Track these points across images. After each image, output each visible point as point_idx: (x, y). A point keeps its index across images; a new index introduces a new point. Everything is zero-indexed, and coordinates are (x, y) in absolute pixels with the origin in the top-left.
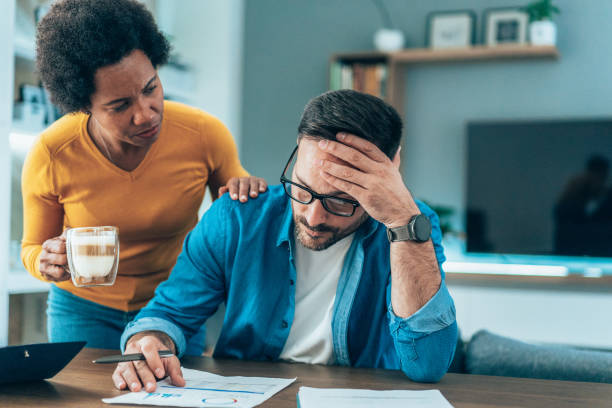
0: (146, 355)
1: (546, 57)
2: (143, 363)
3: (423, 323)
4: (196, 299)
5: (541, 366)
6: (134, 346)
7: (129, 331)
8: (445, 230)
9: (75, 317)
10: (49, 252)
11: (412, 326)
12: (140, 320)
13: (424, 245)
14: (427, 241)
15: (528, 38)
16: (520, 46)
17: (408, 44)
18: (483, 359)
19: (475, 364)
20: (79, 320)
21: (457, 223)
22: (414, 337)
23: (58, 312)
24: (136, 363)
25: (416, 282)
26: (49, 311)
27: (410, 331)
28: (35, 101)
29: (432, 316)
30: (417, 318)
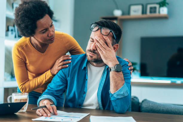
0: (47, 106)
1: (165, 18)
2: (46, 108)
3: (118, 95)
4: (60, 87)
5: (163, 110)
6: (42, 103)
7: (40, 99)
8: (134, 70)
11: (115, 96)
12: (43, 96)
14: (120, 72)
15: (159, 12)
16: (157, 14)
17: (123, 14)
18: (145, 108)
19: (143, 109)
22: (115, 99)
24: (44, 108)
25: (116, 83)
28: (12, 30)
29: (120, 93)
30: (116, 94)
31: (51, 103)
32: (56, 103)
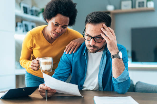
3: (120, 80)
5: (155, 90)
9: (33, 80)
10: (34, 63)
15: (147, 6)
16: (145, 8)
17: (115, 9)
20: (34, 81)
22: (118, 83)
23: (28, 79)
26: (26, 79)
27: (117, 82)
28: (20, 26)
29: (122, 78)
30: (118, 79)
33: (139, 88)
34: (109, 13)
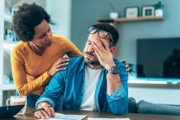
0: (45, 108)
1: (160, 20)
2: (44, 111)
3: (115, 97)
4: (57, 89)
6: (40, 106)
7: (38, 101)
8: (131, 71)
11: (111, 98)
12: (41, 98)
13: (116, 75)
14: (117, 74)
15: (155, 14)
16: (152, 16)
17: (119, 16)
18: (142, 109)
19: (140, 110)
21: (134, 69)
22: (112, 101)
25: (113, 85)
28: (10, 34)
29: (117, 95)
30: (113, 96)
31: (49, 106)
32: (54, 106)
33: (141, 108)
34: (112, 21)
